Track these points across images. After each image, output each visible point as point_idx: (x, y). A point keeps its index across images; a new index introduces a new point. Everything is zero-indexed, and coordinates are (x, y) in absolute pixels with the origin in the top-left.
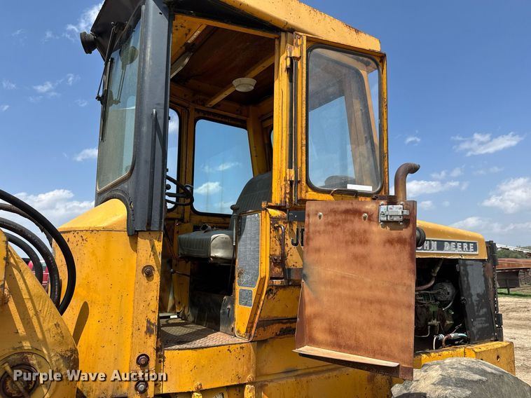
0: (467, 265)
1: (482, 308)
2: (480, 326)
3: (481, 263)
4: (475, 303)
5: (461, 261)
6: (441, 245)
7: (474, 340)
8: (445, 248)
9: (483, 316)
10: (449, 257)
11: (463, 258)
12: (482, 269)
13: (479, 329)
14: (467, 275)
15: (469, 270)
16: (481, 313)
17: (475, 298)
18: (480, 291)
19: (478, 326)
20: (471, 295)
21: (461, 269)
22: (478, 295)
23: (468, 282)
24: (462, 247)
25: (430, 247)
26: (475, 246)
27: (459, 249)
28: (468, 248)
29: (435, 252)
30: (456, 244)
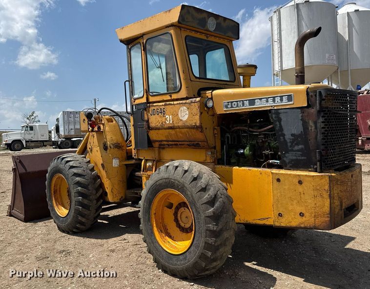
0: (280, 113)
1: (297, 144)
2: (294, 158)
3: (299, 110)
4: (288, 141)
5: (273, 111)
6: (252, 102)
7: (286, 167)
8: (256, 104)
9: (298, 151)
10: (260, 109)
11: (275, 108)
12: (301, 115)
13: (292, 160)
14: (280, 120)
15: (282, 116)
16: (296, 148)
17: (288, 137)
18: (295, 132)
19: (291, 158)
20: (284, 135)
21: (274, 116)
22: (292, 135)
23: (281, 126)
24: (274, 101)
25: (243, 104)
26: (290, 98)
27: (271, 103)
28: (281, 100)
29: (247, 107)
30: (267, 99)
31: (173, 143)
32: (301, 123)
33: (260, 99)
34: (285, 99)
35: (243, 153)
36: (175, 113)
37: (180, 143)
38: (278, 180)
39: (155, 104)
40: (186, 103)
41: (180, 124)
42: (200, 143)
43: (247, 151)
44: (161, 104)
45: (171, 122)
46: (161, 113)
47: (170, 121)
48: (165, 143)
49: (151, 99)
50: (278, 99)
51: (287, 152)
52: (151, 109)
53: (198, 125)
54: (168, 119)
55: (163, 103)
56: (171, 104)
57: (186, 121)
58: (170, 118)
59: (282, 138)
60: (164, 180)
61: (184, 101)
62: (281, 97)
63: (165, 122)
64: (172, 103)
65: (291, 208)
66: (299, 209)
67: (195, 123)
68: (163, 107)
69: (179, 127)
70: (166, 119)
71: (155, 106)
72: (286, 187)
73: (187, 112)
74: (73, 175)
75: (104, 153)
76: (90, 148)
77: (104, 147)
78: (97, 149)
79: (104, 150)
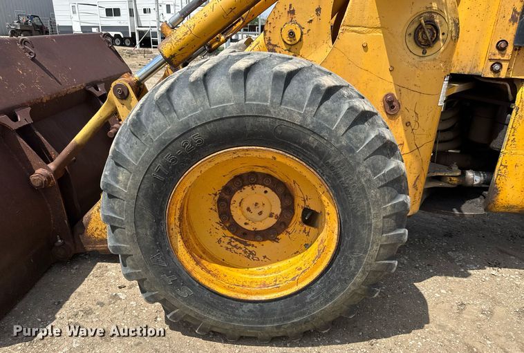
75: (409, 53)
76: (292, 34)
77: (416, 32)
78: (364, 39)
79: (413, 46)
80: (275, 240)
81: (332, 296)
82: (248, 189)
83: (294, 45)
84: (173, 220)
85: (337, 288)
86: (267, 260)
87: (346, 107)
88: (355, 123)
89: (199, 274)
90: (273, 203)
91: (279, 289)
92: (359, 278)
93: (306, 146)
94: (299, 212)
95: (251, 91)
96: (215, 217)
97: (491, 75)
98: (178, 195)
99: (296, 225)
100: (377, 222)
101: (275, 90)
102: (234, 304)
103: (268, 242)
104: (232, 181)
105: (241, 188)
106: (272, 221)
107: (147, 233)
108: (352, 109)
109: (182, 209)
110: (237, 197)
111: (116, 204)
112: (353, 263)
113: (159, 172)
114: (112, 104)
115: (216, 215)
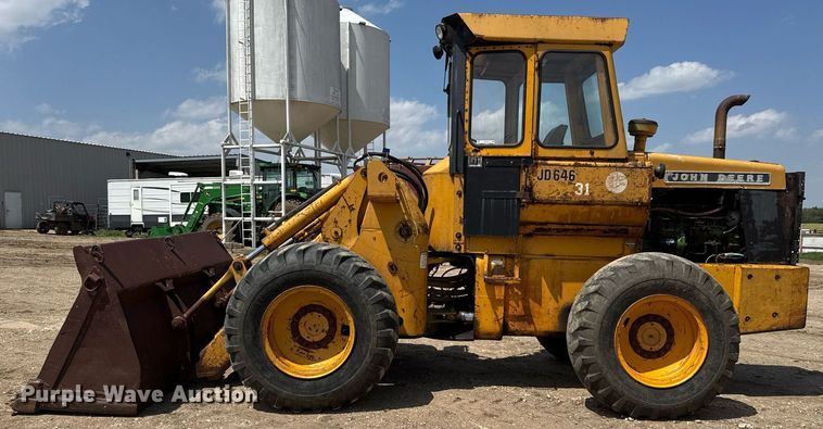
1: (770, 233)
2: (764, 249)
3: (776, 193)
4: (759, 229)
5: (742, 191)
6: (713, 177)
8: (719, 180)
9: (770, 241)
10: (725, 188)
11: (746, 188)
12: (776, 199)
13: (762, 252)
14: (750, 203)
15: (755, 199)
16: (768, 238)
17: (759, 224)
18: (769, 219)
19: (761, 249)
20: (753, 222)
21: (742, 197)
22: (764, 222)
23: (750, 210)
24: (745, 179)
25: (699, 178)
26: (766, 178)
27: (740, 181)
28: (755, 179)
29: (705, 182)
30: (736, 175)
31: (575, 227)
32: (776, 208)
33: (727, 174)
34: (759, 178)
35: (676, 244)
36: (597, 180)
37: (591, 228)
38: (750, 277)
39: (549, 162)
40: (623, 167)
41: (607, 198)
42: (630, 228)
43: (681, 241)
44: (567, 163)
45: (587, 193)
46: (565, 177)
47: (584, 191)
48: (553, 227)
49: (542, 152)
50: (750, 177)
51: (755, 243)
52: (539, 169)
53: (645, 201)
54: (581, 189)
55: (572, 163)
56: (590, 166)
57: (621, 194)
58: (584, 187)
59: (751, 225)
60: (653, 282)
61: (619, 164)
62: (755, 176)
63: (573, 194)
64: (593, 163)
65: (762, 308)
66: (772, 309)
67: (640, 199)
68: (572, 168)
69: (603, 203)
70: (576, 189)
71: (552, 165)
72: (760, 285)
73: (626, 181)
74: (370, 286)
75: (399, 242)
76: (336, 233)
77: (400, 230)
78: (374, 234)
79: (399, 237)
80: (326, 347)
81: (355, 371)
82: (309, 314)
83: (338, 238)
84: (264, 329)
85: (357, 366)
86: (320, 360)
87: (352, 265)
88: (357, 272)
89: (278, 363)
90: (324, 323)
91: (325, 371)
92: (368, 359)
93: (334, 284)
94: (339, 328)
95: (306, 259)
96: (290, 334)
97: (456, 252)
98: (268, 313)
99: (338, 336)
100: (373, 323)
101: (318, 258)
102: (298, 382)
103: (322, 350)
104: (300, 310)
105: (305, 314)
106: (324, 335)
107: (249, 336)
108: (355, 266)
109: (270, 323)
110: (302, 320)
111: (233, 321)
112: (364, 349)
113: (259, 300)
114: (231, 273)
115: (290, 332)
